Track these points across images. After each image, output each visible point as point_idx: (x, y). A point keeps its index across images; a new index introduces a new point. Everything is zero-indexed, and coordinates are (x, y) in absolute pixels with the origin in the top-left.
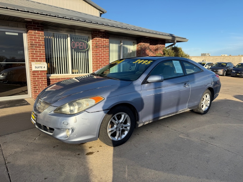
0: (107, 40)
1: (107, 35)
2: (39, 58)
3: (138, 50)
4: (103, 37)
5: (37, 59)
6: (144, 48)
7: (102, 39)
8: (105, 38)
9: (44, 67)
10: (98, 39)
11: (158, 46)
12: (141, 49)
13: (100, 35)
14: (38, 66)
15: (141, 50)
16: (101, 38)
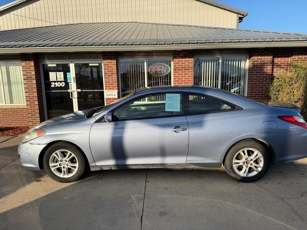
0: (190, 60)
1: (190, 54)
2: (111, 86)
3: (251, 68)
4: (185, 56)
5: (110, 87)
6: (261, 63)
7: (184, 60)
8: (188, 58)
9: (115, 95)
10: (177, 60)
11: (293, 58)
12: (253, 66)
13: (181, 54)
14: (109, 93)
15: (254, 68)
16: (181, 58)
